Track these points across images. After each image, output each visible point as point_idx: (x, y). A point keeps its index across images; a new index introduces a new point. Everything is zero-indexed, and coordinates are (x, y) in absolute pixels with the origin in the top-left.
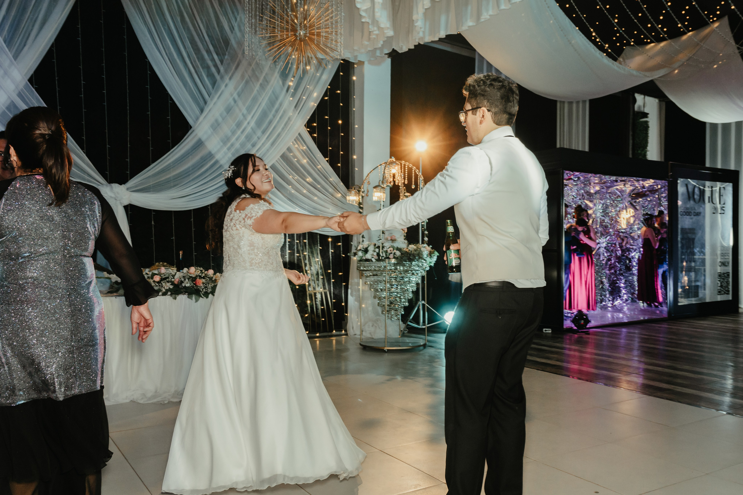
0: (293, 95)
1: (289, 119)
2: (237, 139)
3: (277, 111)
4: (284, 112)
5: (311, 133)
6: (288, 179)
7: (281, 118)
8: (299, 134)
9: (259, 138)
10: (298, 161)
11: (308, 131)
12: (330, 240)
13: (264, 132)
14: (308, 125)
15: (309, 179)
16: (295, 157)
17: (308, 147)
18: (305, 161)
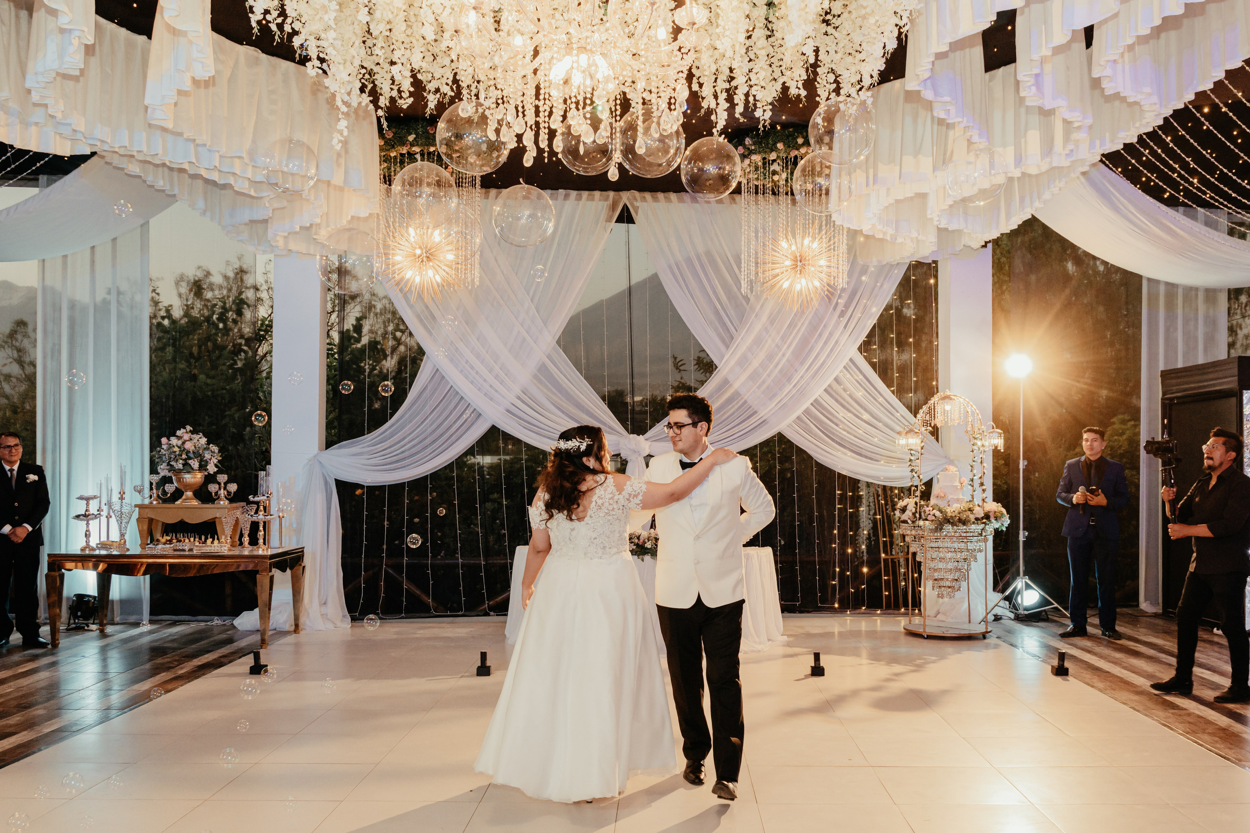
0: (842, 314)
1: (837, 342)
2: (769, 376)
3: (820, 335)
4: (831, 334)
5: (868, 360)
6: (837, 418)
7: (826, 343)
8: (851, 360)
9: (796, 371)
10: (851, 396)
11: (865, 357)
12: (896, 491)
13: (802, 363)
14: (865, 347)
15: (866, 416)
16: (845, 390)
17: (865, 376)
18: (860, 394)
